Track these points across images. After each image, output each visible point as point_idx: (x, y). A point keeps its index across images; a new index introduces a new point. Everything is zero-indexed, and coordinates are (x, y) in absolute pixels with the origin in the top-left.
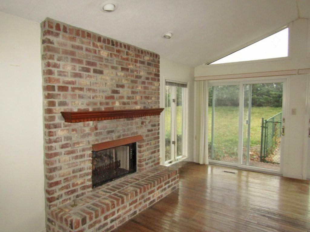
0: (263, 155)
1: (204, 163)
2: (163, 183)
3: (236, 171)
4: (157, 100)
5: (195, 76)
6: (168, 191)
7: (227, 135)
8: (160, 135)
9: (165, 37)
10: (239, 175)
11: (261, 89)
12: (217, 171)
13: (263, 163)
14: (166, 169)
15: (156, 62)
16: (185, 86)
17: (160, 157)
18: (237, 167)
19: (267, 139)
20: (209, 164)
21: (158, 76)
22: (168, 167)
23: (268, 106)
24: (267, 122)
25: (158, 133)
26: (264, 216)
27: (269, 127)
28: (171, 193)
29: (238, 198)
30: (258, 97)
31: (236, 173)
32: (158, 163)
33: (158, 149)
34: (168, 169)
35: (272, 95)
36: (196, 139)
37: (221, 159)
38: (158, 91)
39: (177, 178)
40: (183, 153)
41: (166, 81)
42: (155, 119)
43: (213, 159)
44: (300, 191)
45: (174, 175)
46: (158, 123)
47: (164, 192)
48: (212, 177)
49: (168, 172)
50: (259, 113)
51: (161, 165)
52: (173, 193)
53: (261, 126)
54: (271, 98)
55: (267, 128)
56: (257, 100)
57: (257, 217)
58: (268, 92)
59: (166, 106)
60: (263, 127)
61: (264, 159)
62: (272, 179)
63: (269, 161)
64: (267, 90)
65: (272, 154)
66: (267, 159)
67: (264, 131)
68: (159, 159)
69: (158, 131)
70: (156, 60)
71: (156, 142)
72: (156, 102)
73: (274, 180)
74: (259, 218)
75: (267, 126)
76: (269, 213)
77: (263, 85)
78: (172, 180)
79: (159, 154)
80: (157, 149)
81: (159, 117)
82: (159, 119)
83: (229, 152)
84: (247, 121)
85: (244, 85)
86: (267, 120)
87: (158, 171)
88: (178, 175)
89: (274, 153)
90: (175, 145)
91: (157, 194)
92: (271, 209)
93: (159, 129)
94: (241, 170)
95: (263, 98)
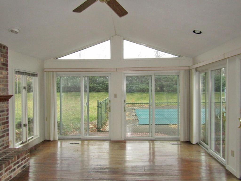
0: (99, 127)
1: (54, 139)
2: (12, 165)
3: (80, 142)
4: (5, 88)
5: (45, 67)
6: (18, 171)
7: (75, 115)
8: (10, 120)
9: (12, 31)
10: (82, 145)
11: (98, 80)
12: (66, 144)
13: (99, 132)
14: (16, 150)
15: (4, 53)
16: (35, 75)
17: (10, 140)
18: (80, 138)
19: (101, 115)
20: (59, 139)
21: (7, 65)
22: (19, 148)
23: (104, 91)
24: (100, 103)
25: (7, 118)
26: (97, 172)
27: (102, 107)
28: (21, 172)
29: (83, 162)
30: (97, 85)
31: (80, 143)
32: (8, 146)
33: (7, 133)
34: (18, 150)
35: (106, 84)
36: (47, 120)
37: (69, 134)
38: (6, 80)
39: (27, 157)
40: (35, 134)
41: (16, 70)
42: (4, 105)
43: (62, 135)
44: (120, 148)
45: (24, 154)
46: (7, 109)
47: (14, 172)
48: (61, 150)
49: (18, 153)
50: (98, 96)
51: (11, 148)
52: (23, 171)
53: (97, 106)
54: (105, 86)
55: (101, 107)
56: (96, 87)
57: (93, 174)
58: (103, 82)
59: (16, 93)
60: (98, 107)
61: (100, 130)
62: (104, 144)
63: (103, 130)
64: (102, 81)
65: (106, 125)
66: (102, 129)
67: (99, 110)
68: (8, 142)
69: (7, 117)
70: (4, 51)
71: (4, 126)
72: (5, 89)
73: (105, 144)
74: (94, 175)
75: (101, 106)
76: (101, 169)
77: (100, 77)
78: (22, 160)
79: (9, 137)
80: (5, 133)
81: (8, 103)
82: (8, 105)
83: (75, 128)
84: (86, 103)
85: (83, 76)
86: (101, 102)
87: (7, 154)
88: (29, 154)
89: (107, 125)
90: (26, 127)
91: (6, 176)
92: (102, 165)
93: (8, 114)
94: (83, 140)
95: (100, 86)
